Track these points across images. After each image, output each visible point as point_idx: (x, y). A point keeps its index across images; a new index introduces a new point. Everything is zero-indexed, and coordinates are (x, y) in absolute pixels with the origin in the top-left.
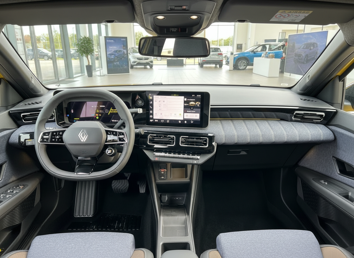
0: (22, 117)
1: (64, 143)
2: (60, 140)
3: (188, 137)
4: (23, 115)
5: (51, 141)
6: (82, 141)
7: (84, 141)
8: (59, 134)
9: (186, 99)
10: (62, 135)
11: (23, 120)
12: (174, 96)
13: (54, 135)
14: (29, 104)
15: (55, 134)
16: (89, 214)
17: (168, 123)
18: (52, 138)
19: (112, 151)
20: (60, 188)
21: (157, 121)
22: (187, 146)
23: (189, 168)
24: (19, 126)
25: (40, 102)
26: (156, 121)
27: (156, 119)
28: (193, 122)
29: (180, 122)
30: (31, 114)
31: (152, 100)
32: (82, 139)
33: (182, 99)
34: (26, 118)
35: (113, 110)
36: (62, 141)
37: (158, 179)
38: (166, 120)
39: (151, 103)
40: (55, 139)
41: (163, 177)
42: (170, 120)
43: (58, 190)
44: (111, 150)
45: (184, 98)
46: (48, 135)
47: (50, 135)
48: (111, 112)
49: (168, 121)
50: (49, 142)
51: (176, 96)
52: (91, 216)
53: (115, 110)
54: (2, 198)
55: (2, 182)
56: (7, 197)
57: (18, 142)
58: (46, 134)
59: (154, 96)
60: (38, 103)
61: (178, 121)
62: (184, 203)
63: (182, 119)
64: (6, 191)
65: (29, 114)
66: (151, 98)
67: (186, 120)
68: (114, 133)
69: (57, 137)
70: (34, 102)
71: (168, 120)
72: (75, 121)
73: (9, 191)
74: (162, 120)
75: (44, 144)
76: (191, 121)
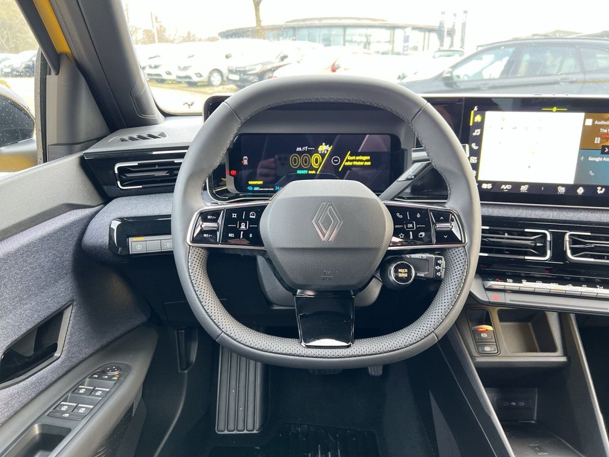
0: (116, 172)
1: (263, 245)
2: (251, 235)
3: (589, 234)
4: (119, 168)
5: (225, 239)
6: (323, 239)
7: (331, 240)
8: (247, 215)
9: (589, 122)
10: (257, 221)
11: (119, 182)
12: (552, 111)
13: (235, 221)
14: (132, 139)
15: (234, 216)
16: (250, 426)
17: (525, 193)
18: (227, 230)
19: (409, 273)
20: (188, 364)
21: (489, 186)
22: (592, 260)
24: (106, 199)
25: (163, 135)
26: (484, 186)
27: (488, 182)
28: (604, 189)
29: (562, 190)
30: (140, 166)
31: (480, 125)
32: (324, 235)
33: (577, 121)
34: (128, 175)
35: (353, 158)
36: (258, 240)
37: (477, 355)
38: (517, 185)
39: (477, 132)
40: (237, 232)
41: (487, 349)
42: (532, 186)
45: (586, 118)
46: (215, 221)
47: (220, 221)
49: (524, 189)
50: (217, 243)
51: (557, 111)
52: (255, 432)
53: (358, 158)
54: (67, 415)
55: (63, 362)
56: (82, 411)
57: (107, 243)
58: (209, 217)
59: (489, 114)
60: (155, 137)
61: (555, 186)
62: (535, 419)
63: (571, 181)
64: (75, 389)
65: (136, 164)
66: (478, 118)
67: (584, 186)
68: (418, 216)
69: (243, 227)
70: (145, 135)
71: (524, 184)
72: (250, 188)
73: (82, 391)
74: (506, 183)
75: (202, 248)
76: (599, 188)
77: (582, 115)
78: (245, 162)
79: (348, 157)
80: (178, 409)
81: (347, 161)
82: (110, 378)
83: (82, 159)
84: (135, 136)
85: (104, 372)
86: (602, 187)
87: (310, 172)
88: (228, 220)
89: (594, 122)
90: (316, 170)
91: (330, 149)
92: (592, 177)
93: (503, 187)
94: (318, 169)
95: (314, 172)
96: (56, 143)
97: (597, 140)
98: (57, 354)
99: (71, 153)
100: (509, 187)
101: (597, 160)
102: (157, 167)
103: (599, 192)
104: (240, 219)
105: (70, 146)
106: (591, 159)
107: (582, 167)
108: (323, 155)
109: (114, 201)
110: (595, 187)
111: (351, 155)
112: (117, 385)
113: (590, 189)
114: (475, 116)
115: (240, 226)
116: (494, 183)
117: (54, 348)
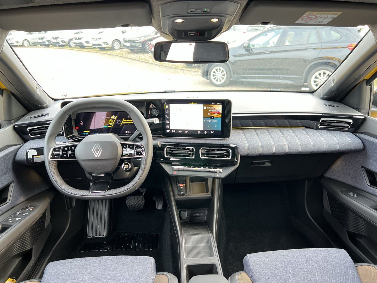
0: (28, 131)
1: (76, 159)
2: (72, 156)
3: (209, 148)
4: (29, 130)
5: (63, 157)
6: (96, 156)
7: (99, 156)
8: (71, 149)
9: (205, 108)
10: (74, 151)
11: (30, 135)
12: (192, 104)
13: (66, 151)
14: (35, 117)
15: (66, 149)
16: (102, 234)
17: (187, 134)
18: (63, 154)
19: (129, 166)
20: (71, 207)
21: (174, 131)
22: (208, 158)
23: (210, 182)
24: (25, 141)
25: (48, 114)
26: (173, 131)
27: (173, 130)
29: (199, 132)
31: (168, 109)
32: (96, 155)
33: (201, 107)
34: (33, 132)
36: (74, 157)
37: (177, 195)
38: (184, 131)
39: (167, 112)
40: (67, 155)
41: (182, 193)
42: (189, 131)
43: (70, 209)
44: (127, 165)
45: (204, 106)
47: (60, 151)
48: (123, 123)
49: (186, 132)
50: (60, 159)
51: (194, 104)
52: (104, 236)
53: (127, 120)
54: (11, 221)
55: (10, 204)
56: (17, 220)
57: (25, 158)
58: (57, 150)
59: (171, 105)
60: (44, 116)
61: (197, 131)
62: (205, 220)
63: (202, 129)
64: (15, 214)
65: (36, 127)
66: (167, 107)
67: (207, 131)
68: (131, 147)
69: (69, 153)
70: (40, 115)
71: (186, 130)
72: (84, 134)
73: (17, 214)
74: (180, 130)
75: (55, 161)
76: (212, 131)
77: (202, 105)
78: (82, 124)
79: (124, 120)
80: (67, 226)
81: (124, 122)
82: (29, 210)
83: (14, 126)
84: (36, 115)
85: (27, 208)
86: (213, 131)
87: (109, 127)
88: (64, 150)
89: (206, 108)
90: (111, 126)
91: (116, 117)
92: (209, 127)
93: (179, 131)
94: (112, 125)
95: (110, 126)
96: (4, 120)
97: (209, 114)
98: (7, 201)
99: (11, 124)
100: (181, 131)
101: (210, 121)
102: (45, 128)
103: (212, 133)
104: (68, 150)
105: (10, 121)
106: (207, 121)
107: (205, 124)
108: (113, 120)
109: (28, 142)
110: (210, 131)
111: (125, 119)
112: (32, 212)
113: (209, 132)
114: (166, 106)
115: (68, 152)
116: (176, 130)
117: (6, 199)
